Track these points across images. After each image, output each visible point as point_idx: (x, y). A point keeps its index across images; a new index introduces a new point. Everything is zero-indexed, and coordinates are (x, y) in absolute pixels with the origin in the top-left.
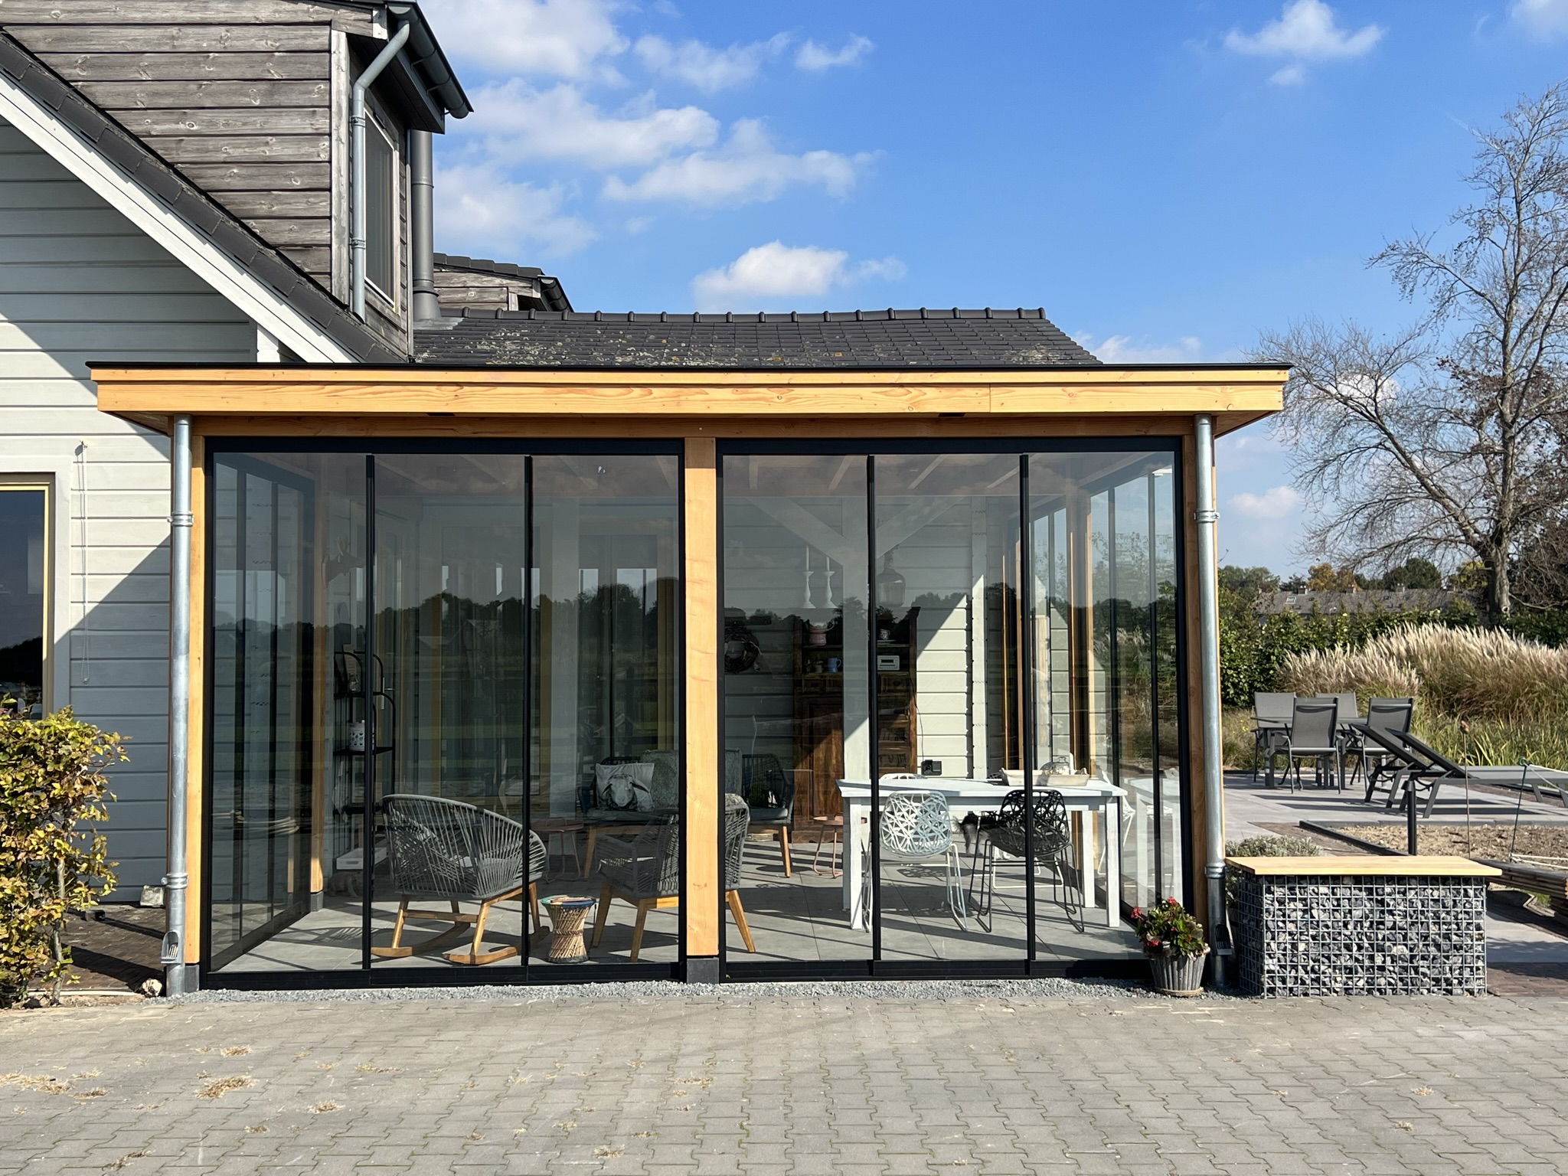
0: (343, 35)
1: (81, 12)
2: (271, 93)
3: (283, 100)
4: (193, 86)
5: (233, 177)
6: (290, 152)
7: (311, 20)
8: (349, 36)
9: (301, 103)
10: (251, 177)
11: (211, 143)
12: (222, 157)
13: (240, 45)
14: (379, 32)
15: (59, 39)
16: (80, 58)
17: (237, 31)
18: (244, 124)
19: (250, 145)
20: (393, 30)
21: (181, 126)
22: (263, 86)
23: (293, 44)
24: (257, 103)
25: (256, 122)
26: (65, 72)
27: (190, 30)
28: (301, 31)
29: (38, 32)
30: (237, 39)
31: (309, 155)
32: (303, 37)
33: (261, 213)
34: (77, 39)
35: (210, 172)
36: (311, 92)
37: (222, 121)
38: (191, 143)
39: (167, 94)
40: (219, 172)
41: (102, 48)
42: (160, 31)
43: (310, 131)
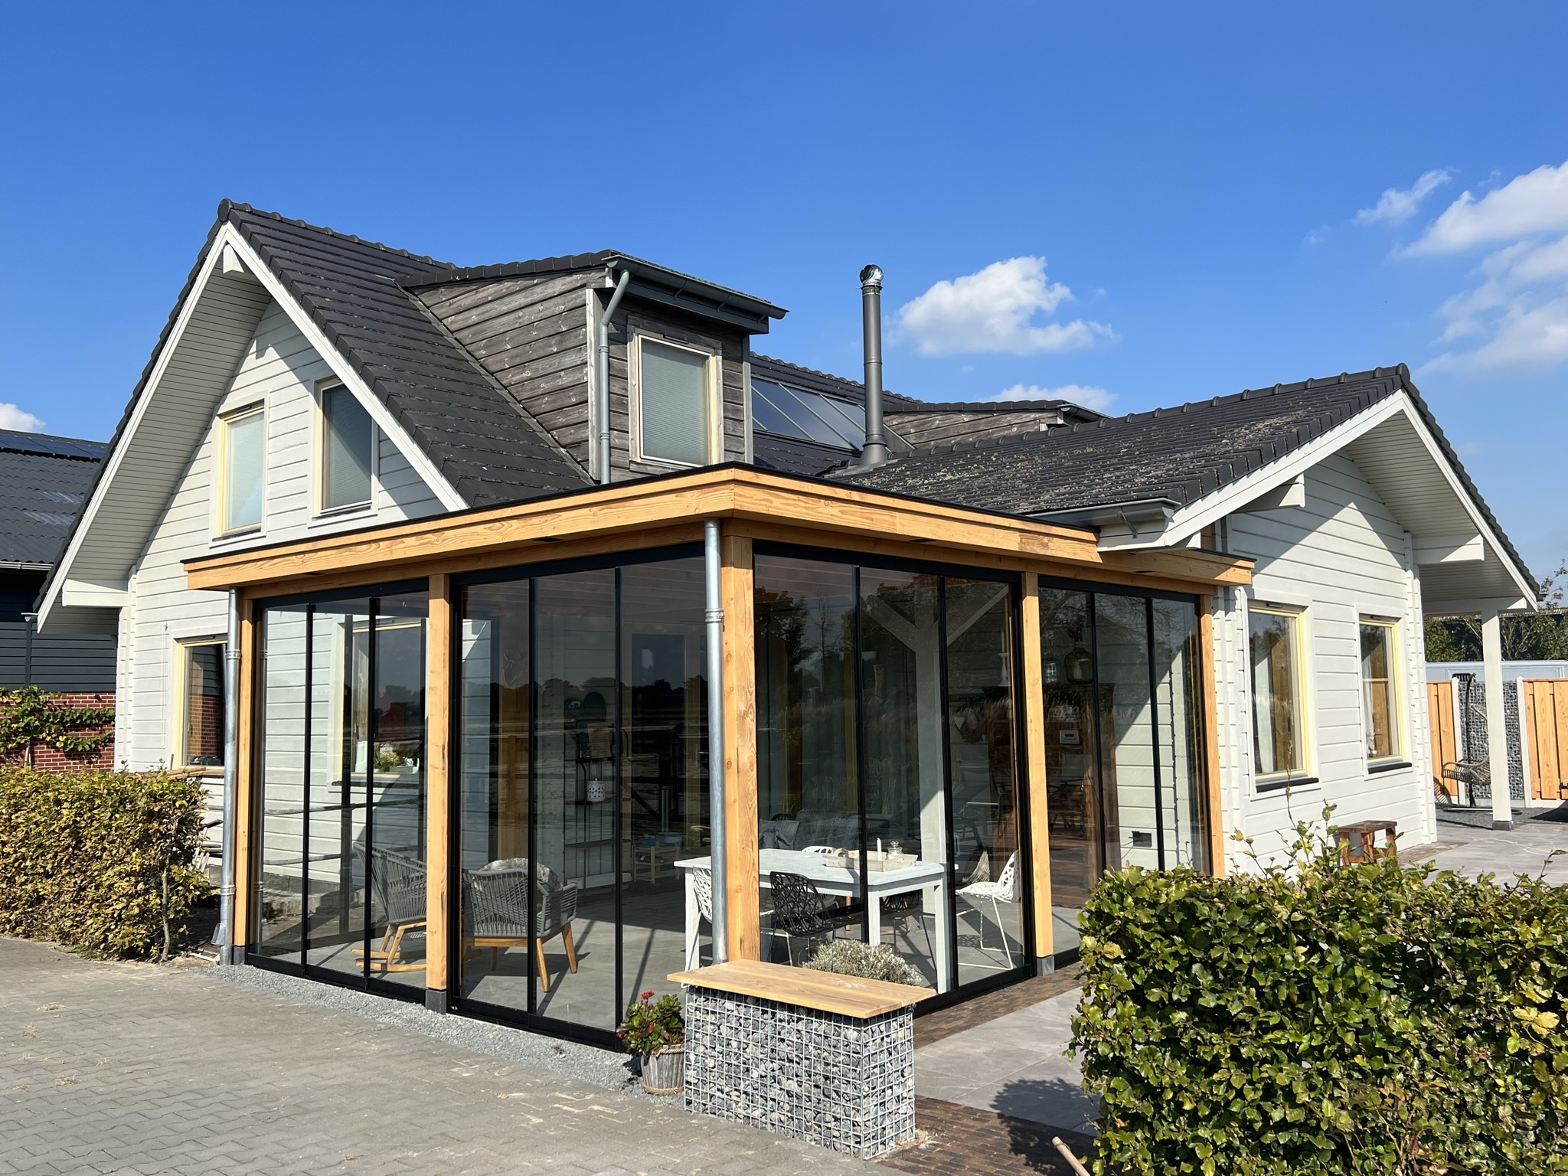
0: (592, 290)
1: (483, 313)
2: (561, 342)
3: (568, 345)
4: (528, 347)
5: (545, 404)
6: (570, 379)
7: (578, 285)
8: (595, 290)
9: (575, 344)
10: (554, 401)
11: (536, 382)
12: (541, 391)
13: (548, 313)
14: (609, 283)
15: (474, 334)
16: (482, 343)
17: (546, 304)
18: (550, 366)
19: (554, 379)
20: (616, 280)
21: (524, 375)
22: (557, 338)
23: (571, 305)
24: (555, 350)
25: (555, 363)
26: (476, 354)
27: (526, 310)
28: (573, 295)
29: (465, 333)
30: (546, 309)
31: (579, 379)
32: (575, 298)
33: (558, 425)
34: (481, 331)
35: (536, 402)
36: (579, 335)
37: (542, 366)
38: (528, 385)
39: (517, 356)
40: (539, 402)
41: (491, 334)
42: (513, 315)
43: (579, 362)
